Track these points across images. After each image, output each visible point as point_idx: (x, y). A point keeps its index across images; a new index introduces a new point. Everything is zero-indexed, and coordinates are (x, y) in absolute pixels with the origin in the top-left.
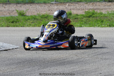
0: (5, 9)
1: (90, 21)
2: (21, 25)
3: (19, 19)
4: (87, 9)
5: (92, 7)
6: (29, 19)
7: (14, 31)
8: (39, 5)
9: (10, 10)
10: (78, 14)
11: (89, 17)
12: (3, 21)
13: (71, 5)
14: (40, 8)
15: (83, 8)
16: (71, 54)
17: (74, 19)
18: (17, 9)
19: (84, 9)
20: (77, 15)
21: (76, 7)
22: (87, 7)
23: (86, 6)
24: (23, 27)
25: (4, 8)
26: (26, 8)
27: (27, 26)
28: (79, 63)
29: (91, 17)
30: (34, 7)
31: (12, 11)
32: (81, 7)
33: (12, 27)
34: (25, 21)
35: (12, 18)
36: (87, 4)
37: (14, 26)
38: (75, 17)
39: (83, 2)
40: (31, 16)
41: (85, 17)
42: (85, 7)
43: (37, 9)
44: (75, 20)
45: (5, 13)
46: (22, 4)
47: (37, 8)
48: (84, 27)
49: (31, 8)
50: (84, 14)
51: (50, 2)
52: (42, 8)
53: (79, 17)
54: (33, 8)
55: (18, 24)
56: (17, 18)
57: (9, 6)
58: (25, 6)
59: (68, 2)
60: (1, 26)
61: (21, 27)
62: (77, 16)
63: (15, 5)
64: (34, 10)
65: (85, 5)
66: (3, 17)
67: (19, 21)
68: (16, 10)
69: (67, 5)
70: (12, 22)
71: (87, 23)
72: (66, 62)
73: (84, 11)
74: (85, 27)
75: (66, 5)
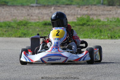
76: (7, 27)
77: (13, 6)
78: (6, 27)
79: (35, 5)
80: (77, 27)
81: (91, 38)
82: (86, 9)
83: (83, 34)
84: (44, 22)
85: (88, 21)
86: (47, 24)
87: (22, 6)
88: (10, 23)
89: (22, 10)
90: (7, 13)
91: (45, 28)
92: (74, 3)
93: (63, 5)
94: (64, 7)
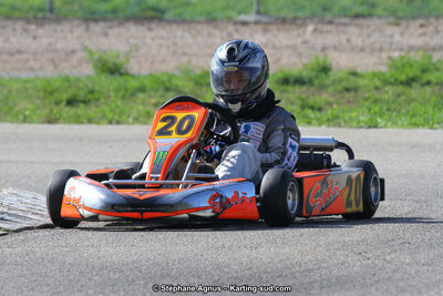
0: (34, 45)
1: (413, 101)
2: (110, 116)
3: (97, 88)
4: (396, 50)
5: (417, 41)
6: (142, 89)
7: (80, 139)
8: (186, 27)
9: (55, 51)
10: (359, 71)
11: (409, 82)
12: (28, 98)
13: (327, 31)
14: (189, 39)
15: (378, 46)
16: (336, 246)
17: (340, 92)
18: (87, 43)
19: (386, 46)
20: (355, 74)
21: (348, 41)
22: (397, 37)
23: (392, 36)
24: (118, 123)
25: (30, 40)
26: (128, 43)
27: (136, 120)
28: (373, 289)
29: (414, 84)
30: (162, 37)
31: (67, 54)
32: (371, 40)
33: (68, 126)
34: (123, 97)
35: (67, 84)
36: (398, 25)
37: (78, 120)
38: (344, 84)
39: (380, 17)
40: (151, 75)
41: (390, 83)
42: (388, 40)
43: (175, 44)
44: (346, 95)
45: (36, 60)
46: (111, 20)
47: (178, 40)
48: (385, 126)
49: (148, 41)
50: (383, 69)
51: (233, 14)
52: (200, 39)
53: (362, 82)
54: (160, 41)
55: (92, 111)
56: (90, 86)
57: (55, 31)
58: (122, 30)
59: (313, 17)
60: (21, 118)
61: (110, 123)
62: (353, 78)
63: (79, 26)
64: (164, 51)
65: (390, 30)
66: (27, 81)
67: (98, 100)
68: (85, 49)
69: (310, 28)
70: (70, 102)
71: (399, 111)
72: (315, 281)
73: (384, 55)
74: (391, 130)
75: (304, 31)
76: (161, 92)
77: (181, 21)
78: (157, 90)
79: (251, 17)
80: (388, 88)
81: (435, 126)
82: (421, 31)
83: (408, 112)
84: (280, 75)
85: (424, 71)
86: (292, 80)
87: (211, 20)
88: (171, 77)
89: (210, 35)
90: (161, 45)
91: (284, 95)
92: (379, 11)
93: (345, 16)
94: (345, 24)
